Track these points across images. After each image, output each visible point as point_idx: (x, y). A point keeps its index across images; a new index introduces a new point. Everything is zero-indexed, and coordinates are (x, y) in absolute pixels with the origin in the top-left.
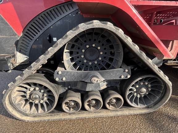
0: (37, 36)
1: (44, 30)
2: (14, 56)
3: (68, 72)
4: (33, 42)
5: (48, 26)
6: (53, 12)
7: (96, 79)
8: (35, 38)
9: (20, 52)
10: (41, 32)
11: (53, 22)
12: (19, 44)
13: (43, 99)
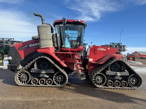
0: (28, 60)
1: (31, 58)
2: (19, 66)
3: (35, 69)
4: (26, 62)
5: (33, 57)
6: (35, 53)
7: (43, 72)
8: (27, 60)
9: (21, 65)
10: (30, 58)
11: (35, 56)
12: (22, 62)
13: (25, 79)
